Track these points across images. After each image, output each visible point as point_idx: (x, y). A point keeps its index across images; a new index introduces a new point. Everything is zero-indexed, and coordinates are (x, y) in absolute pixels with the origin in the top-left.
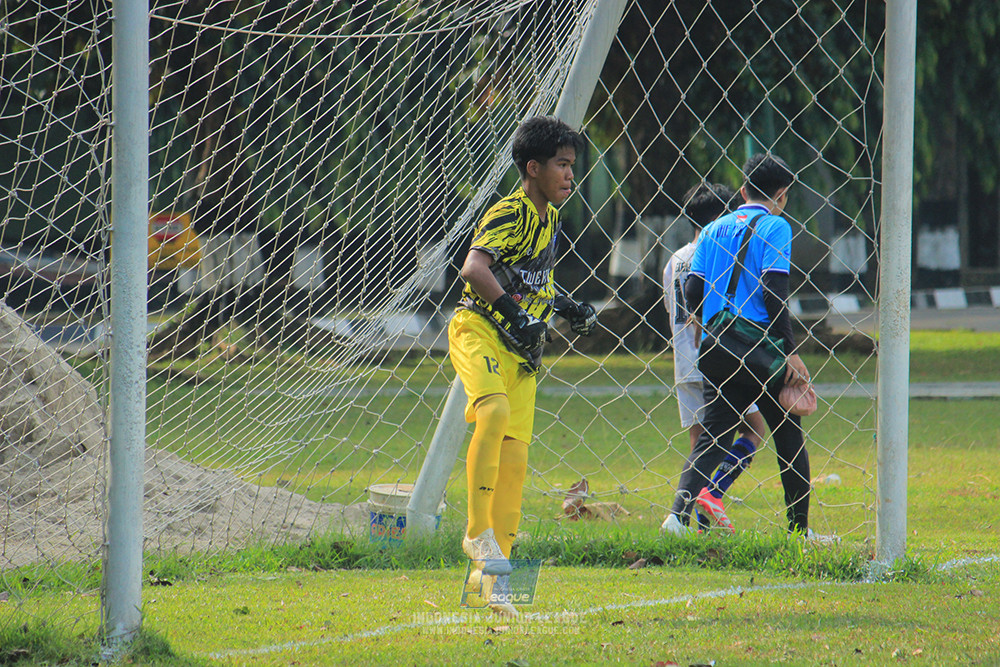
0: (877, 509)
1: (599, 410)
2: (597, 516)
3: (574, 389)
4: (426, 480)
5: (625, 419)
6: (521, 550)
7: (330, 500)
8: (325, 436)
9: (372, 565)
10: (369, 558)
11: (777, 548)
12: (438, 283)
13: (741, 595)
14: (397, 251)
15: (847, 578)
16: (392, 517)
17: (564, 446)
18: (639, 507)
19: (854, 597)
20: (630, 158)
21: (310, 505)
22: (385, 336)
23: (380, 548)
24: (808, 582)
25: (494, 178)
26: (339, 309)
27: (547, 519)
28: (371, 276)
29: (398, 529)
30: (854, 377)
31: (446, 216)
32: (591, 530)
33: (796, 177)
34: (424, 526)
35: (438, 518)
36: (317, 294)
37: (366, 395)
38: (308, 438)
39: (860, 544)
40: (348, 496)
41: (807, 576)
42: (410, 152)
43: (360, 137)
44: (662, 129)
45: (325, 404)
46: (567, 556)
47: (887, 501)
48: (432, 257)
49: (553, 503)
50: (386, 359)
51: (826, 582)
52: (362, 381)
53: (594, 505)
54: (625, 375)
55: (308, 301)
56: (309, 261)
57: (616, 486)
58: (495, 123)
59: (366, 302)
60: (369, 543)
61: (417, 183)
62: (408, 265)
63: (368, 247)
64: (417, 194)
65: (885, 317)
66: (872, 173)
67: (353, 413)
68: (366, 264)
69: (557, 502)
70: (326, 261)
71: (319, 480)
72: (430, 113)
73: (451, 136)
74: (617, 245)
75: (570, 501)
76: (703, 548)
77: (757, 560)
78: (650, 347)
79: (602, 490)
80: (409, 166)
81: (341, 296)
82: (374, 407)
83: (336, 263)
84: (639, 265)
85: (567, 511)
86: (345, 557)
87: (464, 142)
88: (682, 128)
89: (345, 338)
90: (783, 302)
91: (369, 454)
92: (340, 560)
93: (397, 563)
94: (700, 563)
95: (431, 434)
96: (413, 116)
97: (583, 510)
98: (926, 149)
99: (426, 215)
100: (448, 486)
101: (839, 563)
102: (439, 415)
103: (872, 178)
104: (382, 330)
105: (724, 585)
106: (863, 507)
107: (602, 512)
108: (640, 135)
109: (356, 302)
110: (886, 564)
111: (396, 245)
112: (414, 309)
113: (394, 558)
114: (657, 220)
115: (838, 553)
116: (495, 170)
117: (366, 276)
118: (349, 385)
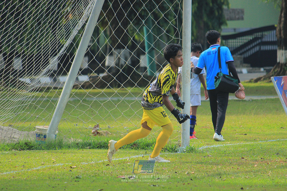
0: (181, 132)
1: (102, 104)
2: (102, 135)
3: (95, 98)
4: (52, 125)
5: (110, 107)
6: (80, 145)
7: (24, 130)
8: (23, 112)
9: (37, 149)
10: (36, 147)
11: (153, 143)
12: (56, 68)
13: (143, 157)
14: (43, 59)
15: (173, 152)
16: (42, 135)
17: (92, 115)
18: (114, 132)
19: (175, 157)
20: (111, 32)
21: (18, 132)
22: (40, 83)
23: (39, 144)
24: (162, 153)
25: (72, 38)
26: (26, 75)
27: (87, 136)
28: (36, 66)
29: (44, 138)
31: (58, 49)
32: (100, 139)
33: (158, 38)
34: (52, 138)
35: (56, 135)
36: (20, 71)
37: (35, 100)
38: (18, 113)
39: (177, 142)
40: (29, 129)
41: (162, 151)
42: (47, 30)
43: (32, 26)
44: (120, 24)
45: (23, 103)
46: (93, 146)
47: (184, 130)
48: (54, 60)
49: (89, 131)
50: (41, 90)
51: (167, 153)
52: (33, 97)
53: (101, 131)
54: (109, 94)
55: (17, 73)
56: (18, 61)
57: (107, 126)
58: (71, 22)
59: (34, 73)
60: (36, 143)
61: (49, 39)
62: (47, 63)
63: (35, 57)
64: (49, 42)
65: (184, 78)
66: (180, 37)
67: (31, 105)
68: (34, 63)
69: (90, 131)
70: (23, 61)
71: (21, 124)
72: (53, 19)
73: (59, 26)
74: (107, 57)
75: (94, 130)
76: (132, 144)
77: (147, 147)
78: (117, 86)
79: (103, 127)
80: (47, 34)
81: (27, 72)
82: (37, 104)
83: (26, 62)
84: (113, 63)
85: (93, 133)
86: (28, 147)
87: (63, 27)
88: (125, 24)
89: (28, 84)
90: (155, 74)
91: (35, 117)
92: (27, 148)
93: (44, 148)
94: (131, 148)
95: (54, 111)
96: (48, 20)
97: (98, 133)
98: (195, 31)
99: (52, 48)
100: (58, 126)
101: (171, 148)
102: (56, 106)
103: (180, 38)
104: (39, 81)
105: (138, 154)
106: (178, 132)
107: (103, 133)
108: (114, 26)
109: (31, 73)
110: (184, 148)
111: (43, 57)
112: (48, 75)
113: (43, 147)
114: (119, 50)
115: (170, 145)
116: (72, 36)
117: (34, 66)
118: (30, 97)
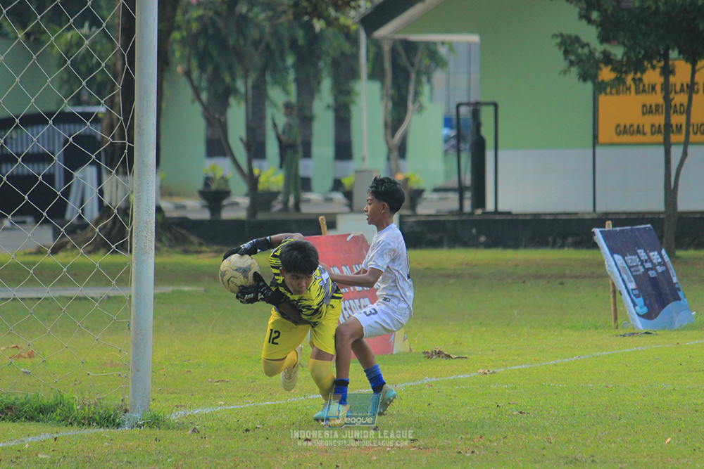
0: (130, 377)
11: (57, 405)
15: (110, 426)
24: (81, 430)
30: (114, 283)
39: (118, 402)
41: (81, 425)
47: (138, 371)
51: (94, 430)
66: (127, 138)
77: (43, 414)
101: (104, 416)
103: (126, 141)
106: (120, 375)
110: (137, 415)
115: (102, 409)
